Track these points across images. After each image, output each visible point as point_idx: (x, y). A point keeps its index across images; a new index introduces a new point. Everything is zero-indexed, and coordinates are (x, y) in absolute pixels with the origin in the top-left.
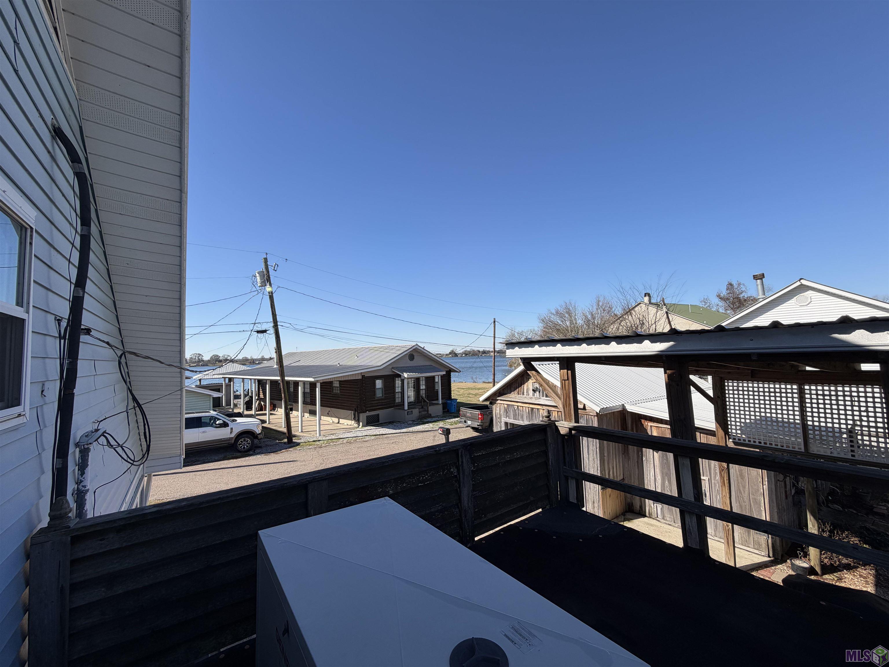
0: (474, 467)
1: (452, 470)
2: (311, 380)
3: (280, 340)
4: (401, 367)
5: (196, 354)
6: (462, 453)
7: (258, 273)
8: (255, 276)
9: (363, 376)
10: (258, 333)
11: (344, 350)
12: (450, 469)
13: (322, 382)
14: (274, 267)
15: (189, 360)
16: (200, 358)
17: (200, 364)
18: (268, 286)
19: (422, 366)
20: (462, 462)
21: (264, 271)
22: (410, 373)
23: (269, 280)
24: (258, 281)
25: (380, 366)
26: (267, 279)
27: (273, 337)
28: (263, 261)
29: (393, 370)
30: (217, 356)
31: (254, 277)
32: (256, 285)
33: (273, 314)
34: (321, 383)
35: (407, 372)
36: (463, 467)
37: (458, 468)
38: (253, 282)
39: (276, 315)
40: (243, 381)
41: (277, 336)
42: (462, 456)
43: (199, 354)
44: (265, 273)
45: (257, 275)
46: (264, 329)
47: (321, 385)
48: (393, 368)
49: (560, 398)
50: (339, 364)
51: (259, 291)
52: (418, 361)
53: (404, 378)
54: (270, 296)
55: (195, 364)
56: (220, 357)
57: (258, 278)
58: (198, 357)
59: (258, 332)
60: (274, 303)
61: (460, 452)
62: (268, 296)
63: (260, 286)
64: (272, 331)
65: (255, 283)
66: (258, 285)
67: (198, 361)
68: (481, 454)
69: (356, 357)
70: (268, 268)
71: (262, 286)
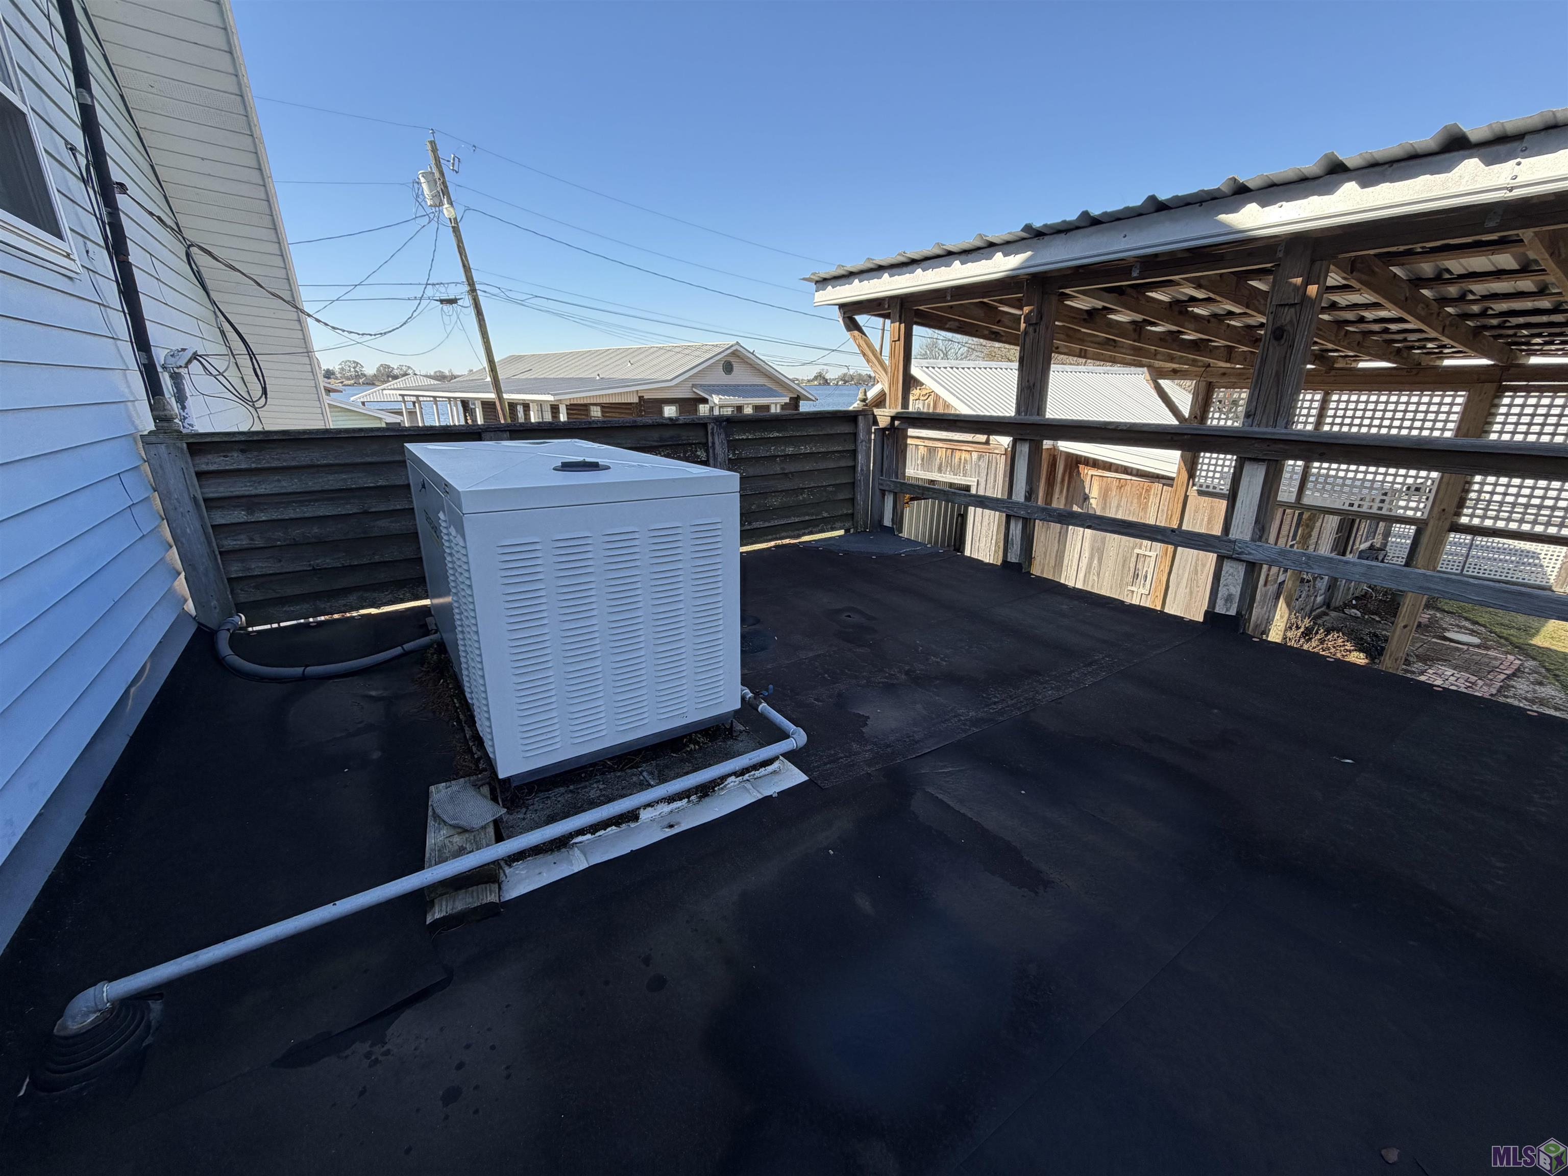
0: (734, 454)
1: (699, 453)
2: (550, 398)
3: (484, 320)
4: (709, 386)
5: (350, 362)
6: (713, 429)
7: (423, 176)
8: (418, 183)
9: (641, 398)
10: (442, 303)
11: (608, 352)
12: (697, 451)
13: (568, 403)
14: (453, 164)
15: (340, 373)
16: (357, 369)
17: (361, 381)
18: (446, 205)
19: (746, 385)
20: (713, 443)
21: (434, 171)
22: (724, 395)
23: (445, 191)
24: (425, 193)
25: (671, 380)
26: (443, 192)
27: (472, 312)
28: (429, 147)
29: (694, 390)
30: (389, 367)
31: (416, 185)
32: (423, 203)
33: (464, 266)
34: (567, 406)
35: (718, 395)
36: (714, 449)
37: (707, 451)
38: (417, 196)
39: (470, 268)
40: (435, 401)
41: (478, 312)
42: (712, 434)
43: (354, 362)
44: (437, 175)
45: (422, 180)
46: (452, 297)
47: (567, 409)
48: (693, 386)
49: (886, 373)
50: (599, 375)
51: (432, 216)
52: (740, 376)
53: (713, 405)
54: (453, 227)
55: (352, 382)
56: (393, 368)
57: (425, 186)
58: (354, 368)
59: (442, 301)
60: (462, 243)
61: (710, 427)
62: (451, 230)
63: (431, 206)
64: (467, 301)
65: (421, 196)
66: (426, 202)
67: (356, 376)
68: (744, 437)
69: (629, 365)
70: (440, 165)
71: (435, 206)
